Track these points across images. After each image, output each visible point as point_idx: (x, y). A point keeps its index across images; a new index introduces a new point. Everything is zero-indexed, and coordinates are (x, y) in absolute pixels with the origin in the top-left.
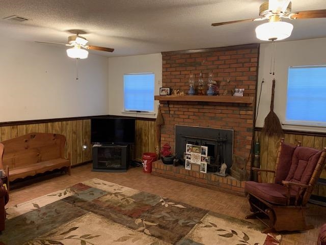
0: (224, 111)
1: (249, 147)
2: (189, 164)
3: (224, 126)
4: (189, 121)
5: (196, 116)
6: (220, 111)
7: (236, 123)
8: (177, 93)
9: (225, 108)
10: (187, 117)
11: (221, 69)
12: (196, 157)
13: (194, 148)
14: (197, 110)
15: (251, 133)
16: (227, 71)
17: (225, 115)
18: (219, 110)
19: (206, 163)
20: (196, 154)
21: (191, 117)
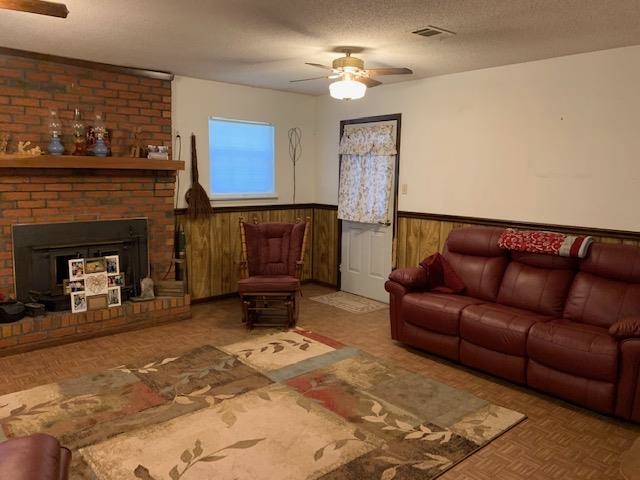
0: (126, 186)
1: (171, 242)
2: (79, 300)
3: (127, 213)
4: (48, 211)
5: (64, 200)
6: (119, 185)
7: (148, 205)
8: (25, 149)
9: (128, 180)
10: (41, 203)
11: (110, 106)
12: (97, 282)
13: (89, 265)
14: (67, 187)
15: (173, 219)
16: (123, 111)
17: (128, 193)
18: (116, 184)
19: (119, 288)
20: (96, 275)
21: (51, 204)
